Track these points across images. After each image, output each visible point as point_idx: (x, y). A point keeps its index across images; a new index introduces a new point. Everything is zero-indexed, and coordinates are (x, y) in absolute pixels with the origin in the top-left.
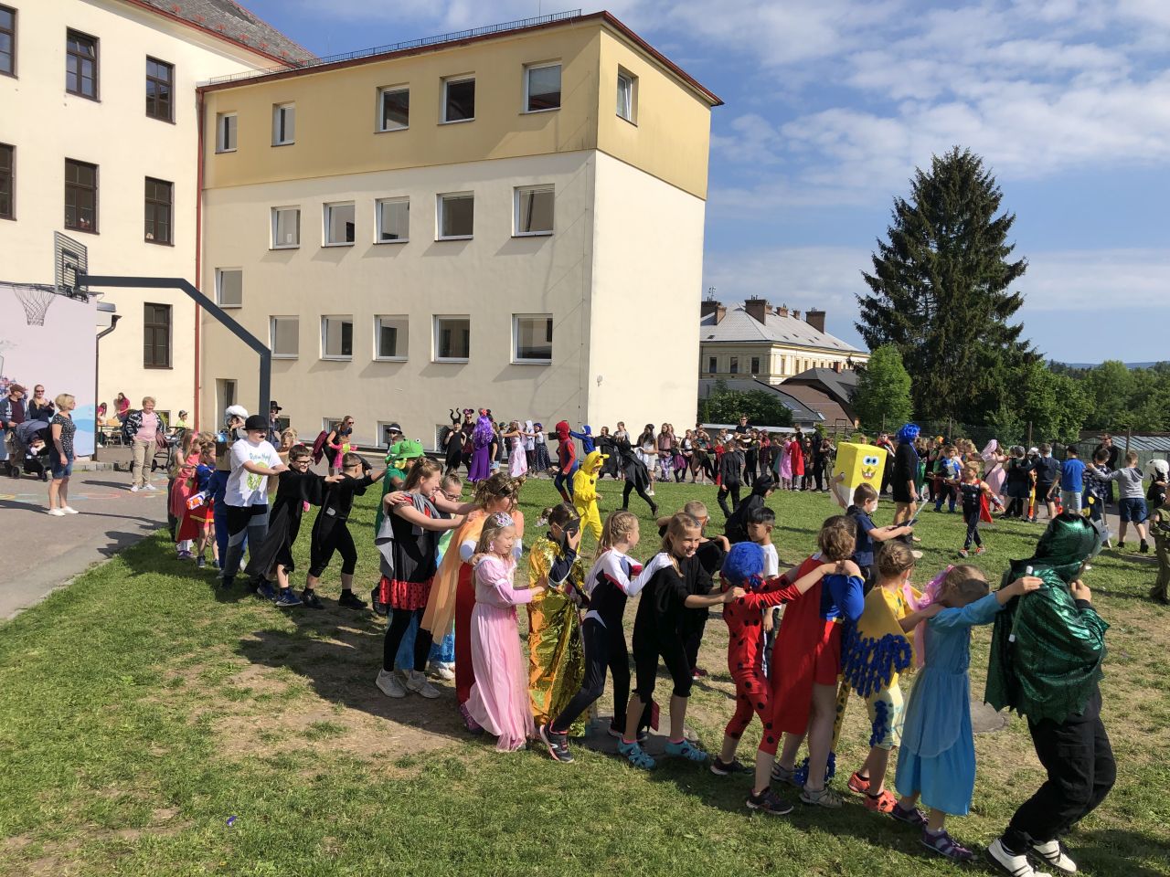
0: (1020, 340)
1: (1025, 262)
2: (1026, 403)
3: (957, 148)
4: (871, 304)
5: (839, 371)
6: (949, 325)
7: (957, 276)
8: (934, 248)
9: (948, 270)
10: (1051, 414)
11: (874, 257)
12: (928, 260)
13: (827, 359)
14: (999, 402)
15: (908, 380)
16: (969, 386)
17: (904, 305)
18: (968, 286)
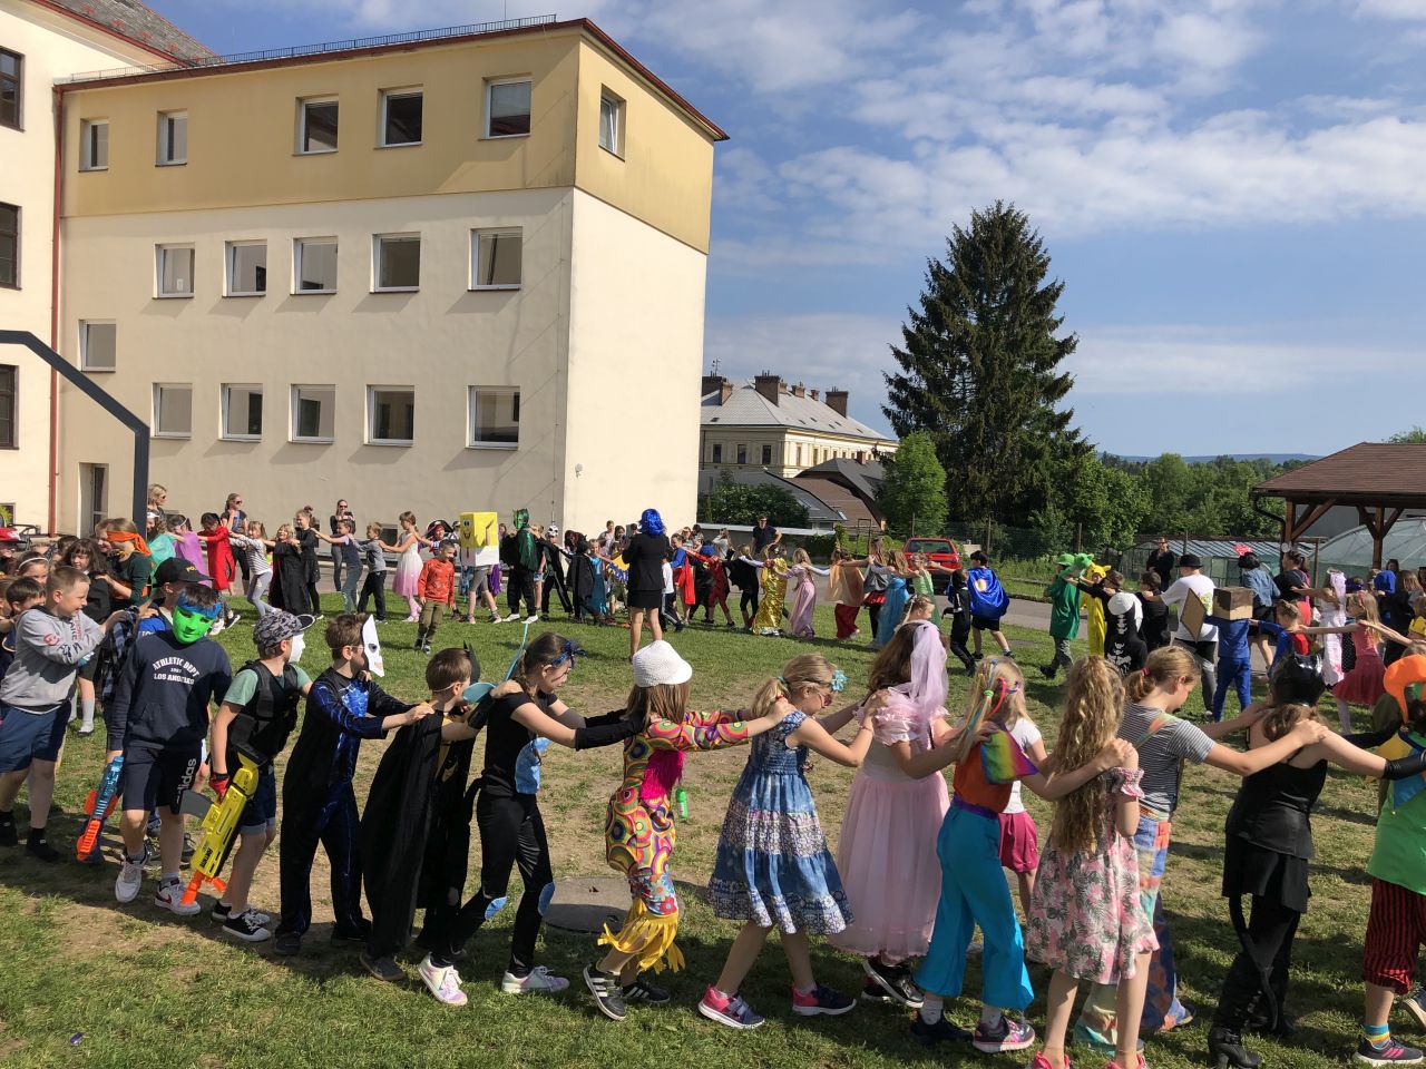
0: (1069, 428)
1: (1075, 338)
2: (1075, 501)
3: (999, 203)
4: (900, 383)
5: (863, 462)
6: (989, 409)
7: (998, 352)
8: (972, 319)
9: (988, 346)
10: (1103, 515)
11: (905, 327)
12: (967, 333)
13: (849, 448)
14: (1045, 500)
15: (942, 474)
16: (1012, 482)
17: (939, 385)
18: (1011, 365)
